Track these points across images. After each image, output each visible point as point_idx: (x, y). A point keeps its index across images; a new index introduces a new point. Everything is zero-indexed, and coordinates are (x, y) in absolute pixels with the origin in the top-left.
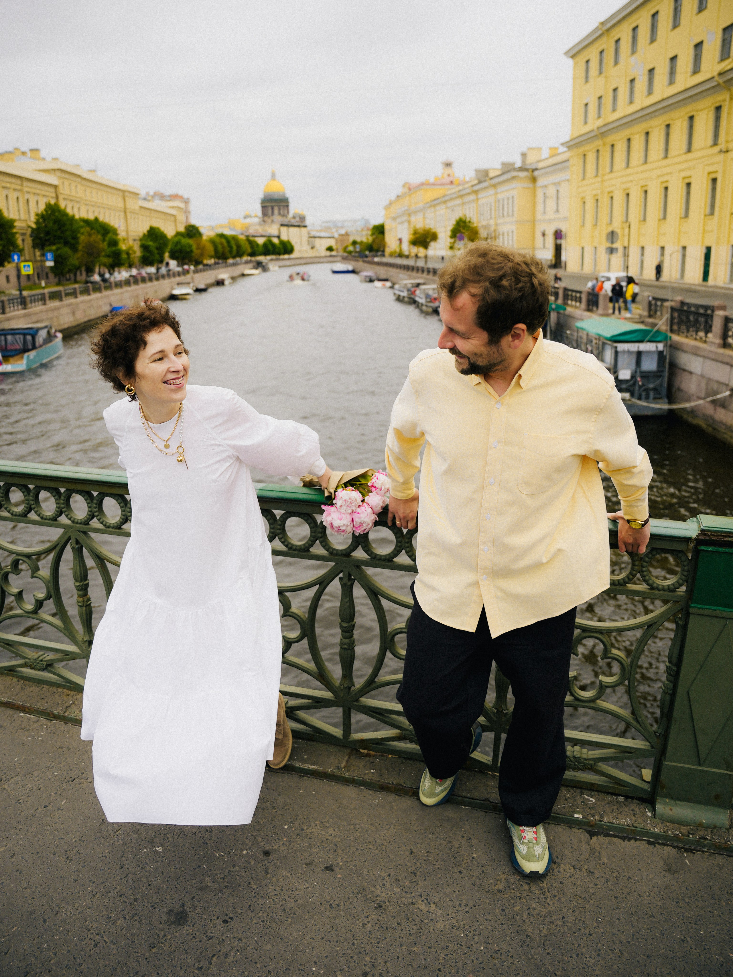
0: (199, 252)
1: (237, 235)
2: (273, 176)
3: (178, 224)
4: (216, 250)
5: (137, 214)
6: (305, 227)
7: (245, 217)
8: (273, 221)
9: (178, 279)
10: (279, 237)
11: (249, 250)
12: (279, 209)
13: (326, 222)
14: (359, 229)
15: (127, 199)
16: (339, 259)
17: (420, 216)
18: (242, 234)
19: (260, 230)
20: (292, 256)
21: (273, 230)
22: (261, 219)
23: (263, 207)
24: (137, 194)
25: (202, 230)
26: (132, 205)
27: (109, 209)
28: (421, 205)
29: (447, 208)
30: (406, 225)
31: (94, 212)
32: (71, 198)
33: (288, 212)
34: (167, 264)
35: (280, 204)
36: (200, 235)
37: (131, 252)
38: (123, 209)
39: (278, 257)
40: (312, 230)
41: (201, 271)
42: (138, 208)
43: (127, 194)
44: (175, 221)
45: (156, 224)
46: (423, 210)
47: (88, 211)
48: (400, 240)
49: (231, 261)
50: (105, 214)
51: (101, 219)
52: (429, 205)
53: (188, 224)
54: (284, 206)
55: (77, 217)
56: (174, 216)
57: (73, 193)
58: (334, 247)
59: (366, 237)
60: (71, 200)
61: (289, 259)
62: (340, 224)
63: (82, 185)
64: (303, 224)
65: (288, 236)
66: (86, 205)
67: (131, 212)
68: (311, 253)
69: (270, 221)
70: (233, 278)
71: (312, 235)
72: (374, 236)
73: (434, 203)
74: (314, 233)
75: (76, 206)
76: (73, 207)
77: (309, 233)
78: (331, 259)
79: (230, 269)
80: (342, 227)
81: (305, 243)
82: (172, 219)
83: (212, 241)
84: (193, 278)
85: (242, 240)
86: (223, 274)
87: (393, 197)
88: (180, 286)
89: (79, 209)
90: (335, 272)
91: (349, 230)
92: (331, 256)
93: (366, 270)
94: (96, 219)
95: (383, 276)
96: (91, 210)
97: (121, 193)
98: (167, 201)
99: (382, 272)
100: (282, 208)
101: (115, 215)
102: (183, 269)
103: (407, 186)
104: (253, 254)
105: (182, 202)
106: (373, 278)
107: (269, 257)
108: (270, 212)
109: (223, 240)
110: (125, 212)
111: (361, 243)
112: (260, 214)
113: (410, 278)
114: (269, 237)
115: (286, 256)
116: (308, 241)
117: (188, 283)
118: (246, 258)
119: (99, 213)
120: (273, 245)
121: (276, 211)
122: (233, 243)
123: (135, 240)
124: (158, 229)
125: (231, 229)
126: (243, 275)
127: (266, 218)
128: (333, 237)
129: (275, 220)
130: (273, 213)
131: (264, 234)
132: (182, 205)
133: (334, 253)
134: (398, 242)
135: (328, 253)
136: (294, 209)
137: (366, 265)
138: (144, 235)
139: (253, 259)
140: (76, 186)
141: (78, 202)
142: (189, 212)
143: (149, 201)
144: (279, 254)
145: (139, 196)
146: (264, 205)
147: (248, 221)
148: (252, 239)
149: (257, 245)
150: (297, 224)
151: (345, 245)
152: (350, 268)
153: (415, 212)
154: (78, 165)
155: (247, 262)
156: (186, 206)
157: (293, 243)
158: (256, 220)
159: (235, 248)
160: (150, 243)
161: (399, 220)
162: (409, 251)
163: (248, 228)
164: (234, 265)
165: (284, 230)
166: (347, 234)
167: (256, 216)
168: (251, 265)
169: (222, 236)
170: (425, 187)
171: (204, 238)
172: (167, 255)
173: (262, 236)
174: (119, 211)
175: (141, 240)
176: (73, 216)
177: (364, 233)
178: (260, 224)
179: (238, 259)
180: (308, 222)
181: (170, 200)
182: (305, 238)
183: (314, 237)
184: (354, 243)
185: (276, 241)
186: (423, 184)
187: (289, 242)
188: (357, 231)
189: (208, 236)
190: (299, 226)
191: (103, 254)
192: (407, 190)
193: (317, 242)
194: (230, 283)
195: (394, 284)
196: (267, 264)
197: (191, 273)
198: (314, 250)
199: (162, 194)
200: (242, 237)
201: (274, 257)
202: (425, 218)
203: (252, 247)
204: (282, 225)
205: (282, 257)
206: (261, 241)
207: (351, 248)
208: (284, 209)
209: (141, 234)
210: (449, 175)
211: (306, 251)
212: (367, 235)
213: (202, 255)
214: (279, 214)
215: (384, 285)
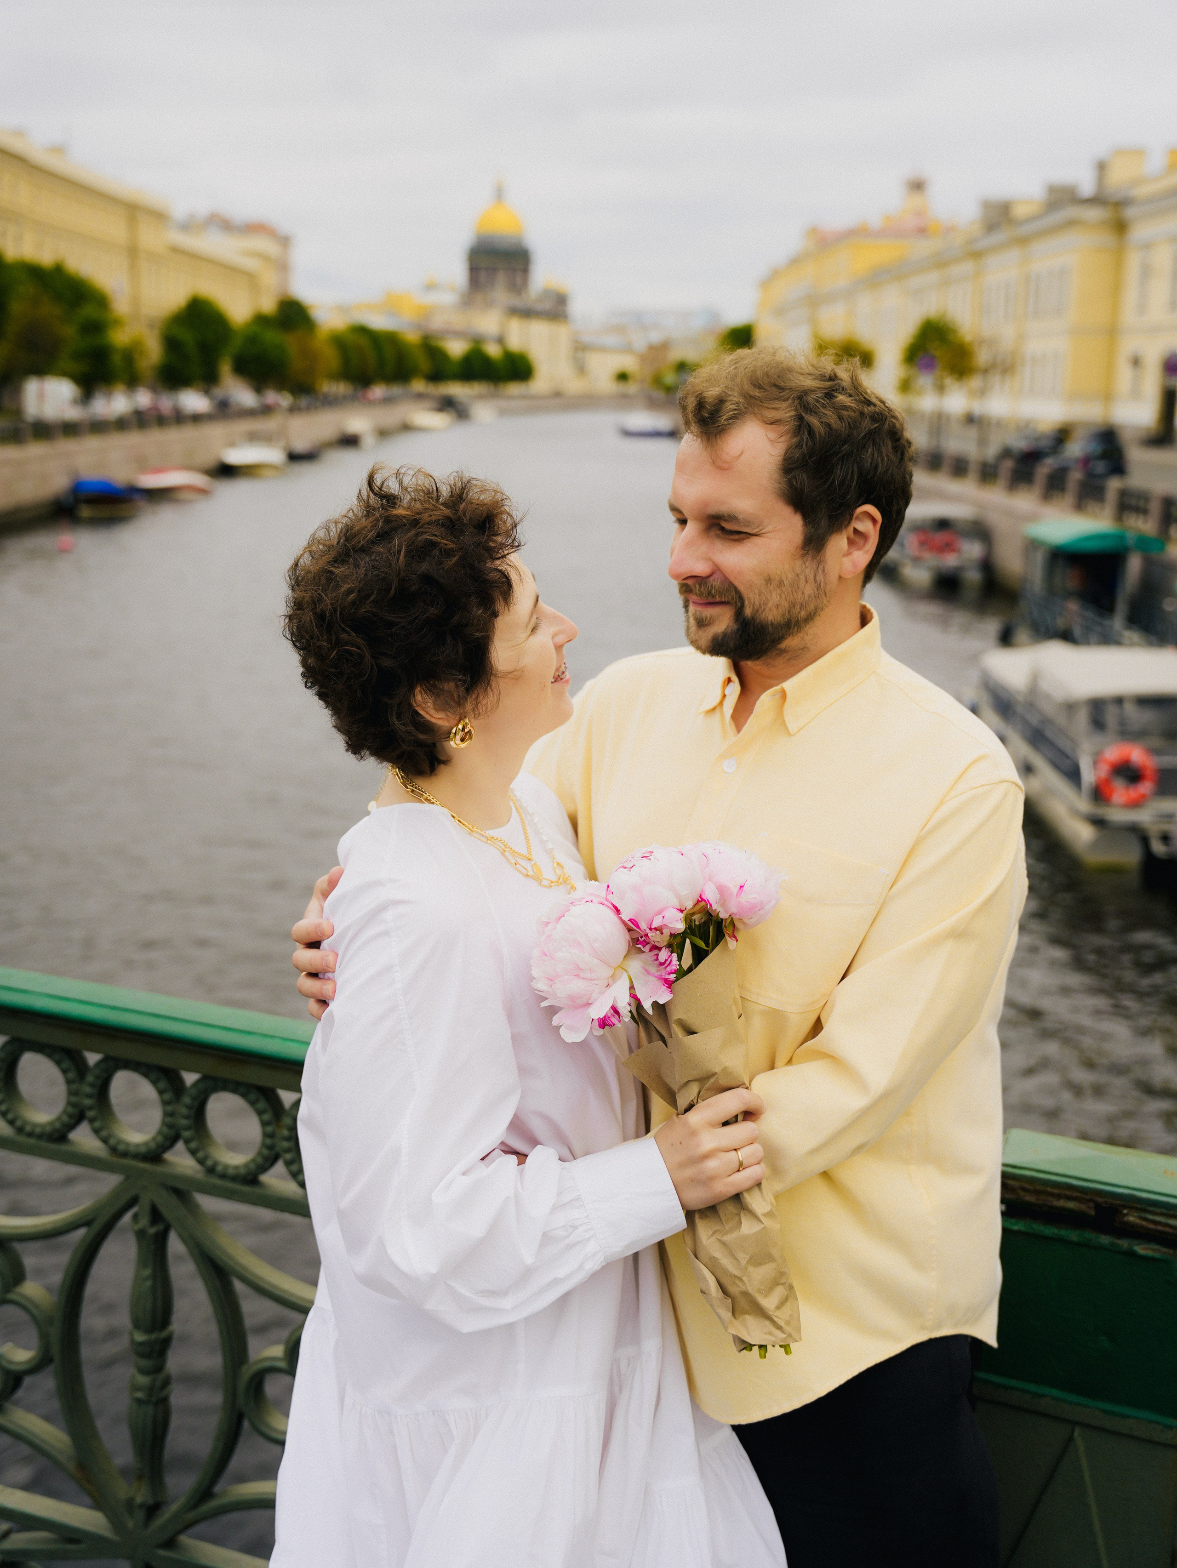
0: (303, 365)
1: (400, 332)
2: (500, 193)
3: (260, 294)
4: (346, 361)
5: (164, 264)
6: (566, 319)
7: (427, 289)
8: (492, 301)
10: (501, 340)
11: (426, 368)
12: (506, 276)
13: (619, 313)
14: (696, 335)
15: (140, 226)
16: (640, 402)
17: (839, 309)
18: (413, 329)
19: (458, 321)
20: (528, 388)
21: (488, 322)
22: (465, 296)
23: (471, 266)
24: (165, 216)
25: (316, 314)
26: (151, 240)
27: (94, 244)
30: (803, 326)
31: (55, 247)
33: (527, 283)
35: (509, 263)
36: (310, 325)
38: (127, 249)
39: (495, 387)
40: (582, 330)
41: (307, 409)
43: (137, 212)
44: (254, 288)
46: (848, 295)
47: (39, 244)
49: (378, 391)
50: (82, 255)
51: (72, 266)
53: (285, 296)
54: (519, 268)
56: (252, 275)
58: (633, 374)
62: (651, 320)
64: (560, 314)
65: (525, 340)
67: (147, 257)
68: (576, 386)
69: (485, 300)
70: (381, 433)
71: (580, 343)
73: (878, 278)
74: (587, 338)
77: (573, 337)
78: (623, 401)
79: (375, 410)
80: (657, 327)
81: (564, 361)
82: (246, 282)
83: (339, 342)
84: (283, 425)
85: (411, 343)
86: (360, 422)
87: (780, 262)
88: (251, 442)
89: (19, 237)
90: (627, 434)
91: (673, 334)
92: (623, 395)
94: (59, 267)
96: (47, 241)
97: (125, 211)
100: (513, 271)
101: (107, 261)
102: (263, 402)
103: (816, 235)
104: (437, 376)
105: (273, 242)
107: (473, 388)
108: (487, 279)
109: (365, 341)
110: (133, 255)
114: (478, 339)
116: (572, 356)
117: (273, 437)
118: (419, 385)
120: (486, 359)
121: (499, 279)
122: (386, 349)
124: (211, 302)
125: (389, 316)
126: (406, 428)
127: (476, 295)
128: (632, 351)
129: (497, 299)
130: (494, 283)
131: (467, 331)
133: (629, 389)
135: (618, 388)
138: (174, 315)
139: (435, 390)
143: (194, 233)
144: (498, 381)
145: (171, 222)
146: (474, 261)
147: (432, 297)
149: (447, 355)
150: (546, 311)
151: (659, 370)
152: (666, 426)
155: (420, 396)
157: (535, 358)
158: (453, 297)
159: (391, 359)
160: (188, 336)
161: (790, 316)
163: (430, 313)
164: (388, 401)
165: (515, 324)
166: (666, 345)
167: (454, 289)
168: (427, 404)
169: (363, 330)
170: (860, 240)
171: (320, 331)
172: (226, 365)
173: (461, 337)
174: (116, 250)
175: (164, 327)
177: (707, 345)
178: (460, 308)
179: (397, 387)
181: (244, 236)
182: (565, 349)
183: (587, 347)
184: (681, 367)
185: (493, 351)
186: (854, 232)
187: (523, 354)
188: (691, 338)
189: (329, 328)
190: (550, 317)
191: (66, 348)
193: (594, 359)
194: (375, 445)
196: (468, 403)
197: (282, 414)
198: (586, 377)
199: (227, 219)
200: (413, 337)
201: (485, 387)
203: (434, 361)
204: (512, 312)
205: (504, 389)
206: (456, 348)
207: (672, 378)
208: (517, 276)
209: (168, 313)
210: (917, 211)
211: (565, 379)
213: (311, 371)
214: (506, 285)
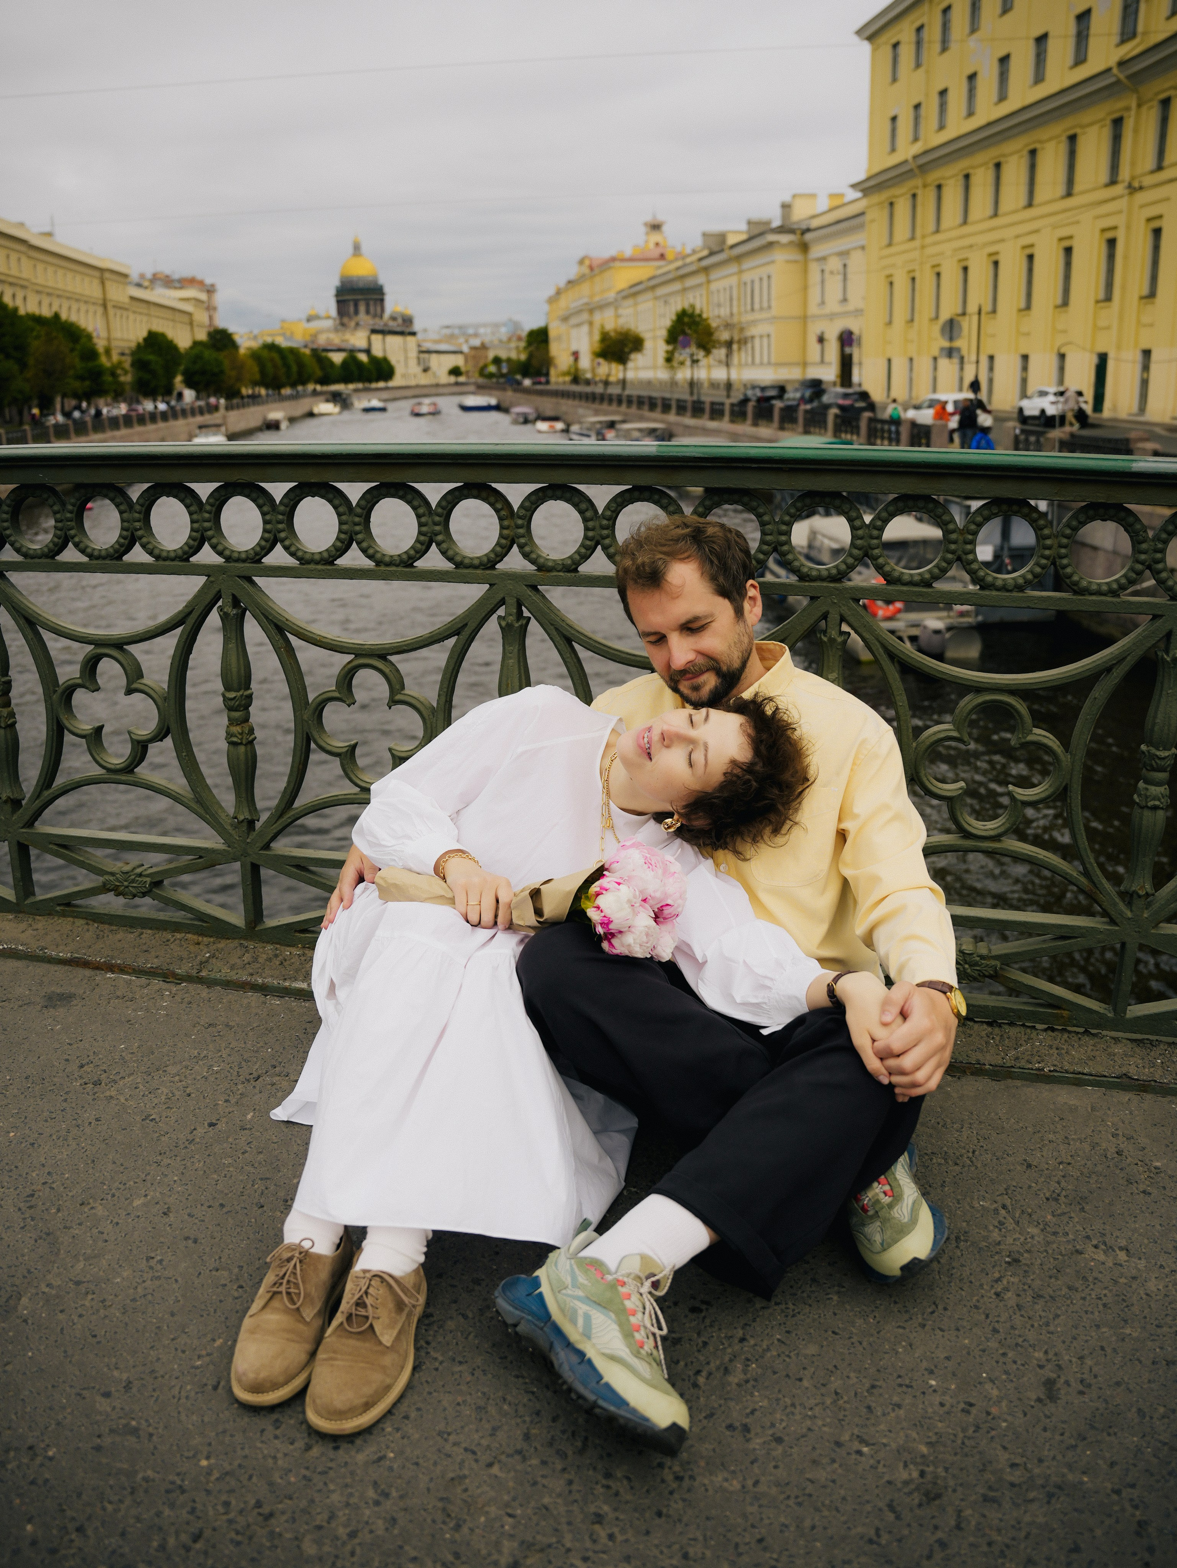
0: (233, 373)
1: (297, 349)
2: (357, 249)
3: (196, 329)
4: (263, 372)
5: (126, 309)
6: (413, 334)
7: (309, 319)
8: (357, 324)
9: (199, 419)
10: (368, 351)
11: (319, 373)
12: (368, 306)
13: (448, 327)
14: (505, 338)
15: (108, 284)
16: (472, 388)
17: (609, 313)
18: (306, 346)
19: (336, 339)
20: (391, 384)
21: (358, 339)
22: (338, 322)
23: (338, 302)
24: (126, 276)
25: (237, 339)
26: (118, 294)
27: (77, 300)
28: (611, 295)
29: (656, 298)
30: (585, 329)
31: (50, 305)
32: (11, 280)
33: (383, 310)
34: (180, 396)
35: (369, 297)
36: (234, 345)
37: (119, 372)
38: (101, 302)
39: (367, 385)
40: (424, 341)
41: (238, 407)
42: (127, 300)
43: (107, 275)
44: (191, 324)
45: (160, 326)
46: (614, 304)
47: (40, 303)
48: (576, 355)
49: (287, 391)
50: (70, 308)
51: (64, 316)
52: (624, 294)
53: (212, 329)
54: (376, 300)
55: (22, 312)
56: (190, 314)
57: (14, 272)
58: (463, 369)
59: (515, 352)
60: (11, 284)
61: (387, 389)
62: (471, 331)
63: (29, 257)
64: (408, 330)
65: (384, 350)
66: (38, 292)
67: (114, 307)
68: (424, 380)
69: (353, 324)
70: (292, 420)
71: (424, 349)
72: (532, 348)
73: (634, 292)
74: (428, 346)
75: (20, 295)
76: (14, 296)
77: (419, 346)
78: (458, 389)
79: (287, 404)
80: (476, 335)
81: (413, 362)
82: (186, 319)
83: (255, 355)
84: (224, 417)
85: (304, 354)
86: (276, 414)
87: (562, 283)
88: (204, 430)
89: (25, 298)
90: (465, 409)
91: (487, 340)
92: (457, 384)
93: (518, 404)
94: (57, 316)
95: (549, 413)
96: (46, 301)
97: (97, 274)
98: (176, 288)
99: (548, 405)
100: (372, 303)
101: (87, 311)
102: (208, 404)
103: (587, 262)
104: (325, 380)
105: (202, 291)
106: (531, 417)
107: (351, 386)
108: (352, 309)
109: (275, 355)
110: (105, 306)
111: (509, 360)
112: (333, 311)
113: (597, 413)
114: (352, 352)
115: (381, 384)
116: (418, 359)
117: (218, 426)
118: (310, 387)
119: (60, 306)
120: (359, 364)
121: (362, 308)
122: (291, 359)
123: (123, 354)
124: (163, 335)
125: (286, 338)
126: (311, 415)
127: (345, 320)
128: (461, 352)
129: (362, 323)
130: (356, 312)
131: (344, 346)
132: (203, 296)
133: (462, 379)
134: (572, 359)
135: (452, 379)
136: (393, 304)
137: (519, 395)
138: (139, 345)
139: (326, 388)
140: (19, 260)
141: (23, 287)
142: (215, 309)
143: (146, 288)
144: (370, 381)
145: (129, 280)
146: (340, 298)
147: (316, 325)
148: (324, 354)
149: (331, 363)
150: (399, 329)
151: (481, 364)
152: (493, 402)
153: (602, 307)
154: (22, 225)
155: (315, 393)
156: (209, 298)
157: (393, 360)
158: (329, 323)
159: (294, 368)
160: (151, 357)
161: (574, 321)
162: (593, 370)
163: (315, 336)
164: (296, 397)
165: (377, 339)
166: (484, 347)
167: (328, 318)
168: (322, 398)
169: (272, 347)
170: (617, 264)
171: (242, 351)
172: (179, 379)
173: (340, 350)
174: (94, 304)
175: (133, 354)
176: (16, 309)
177: (513, 345)
178: (336, 330)
179: (300, 388)
180: (417, 326)
181: (181, 288)
182: (413, 354)
183: (429, 352)
184: (497, 361)
185: (363, 357)
186: (613, 259)
187: (385, 360)
188: (501, 341)
189: (249, 349)
190: (402, 333)
191: (71, 372)
192: (585, 270)
193: (434, 360)
194: (288, 427)
195: (568, 425)
196: (349, 395)
197: (222, 410)
198: (430, 373)
199: (167, 276)
200: (307, 351)
201: (360, 386)
202: (618, 316)
203: (322, 368)
204: (374, 331)
205: (374, 385)
206: (337, 358)
207: (492, 369)
208: (375, 305)
209: (133, 345)
210: (657, 244)
211: (415, 376)
212: (517, 348)
213: (239, 379)
214: (368, 312)
215: (551, 427)
